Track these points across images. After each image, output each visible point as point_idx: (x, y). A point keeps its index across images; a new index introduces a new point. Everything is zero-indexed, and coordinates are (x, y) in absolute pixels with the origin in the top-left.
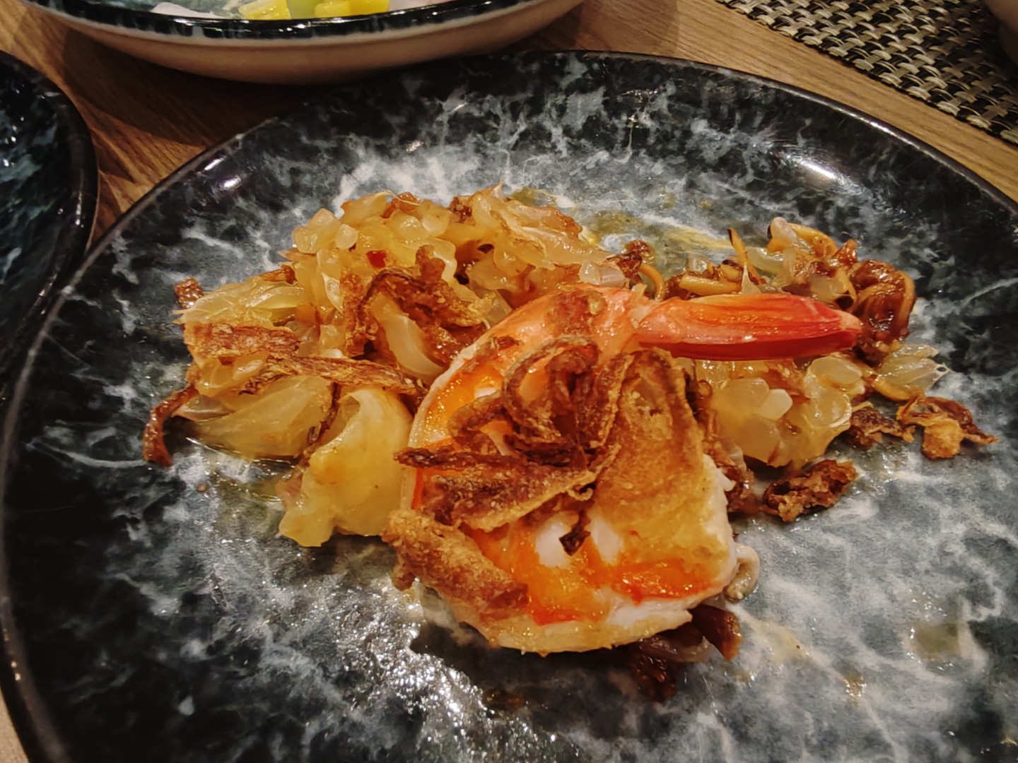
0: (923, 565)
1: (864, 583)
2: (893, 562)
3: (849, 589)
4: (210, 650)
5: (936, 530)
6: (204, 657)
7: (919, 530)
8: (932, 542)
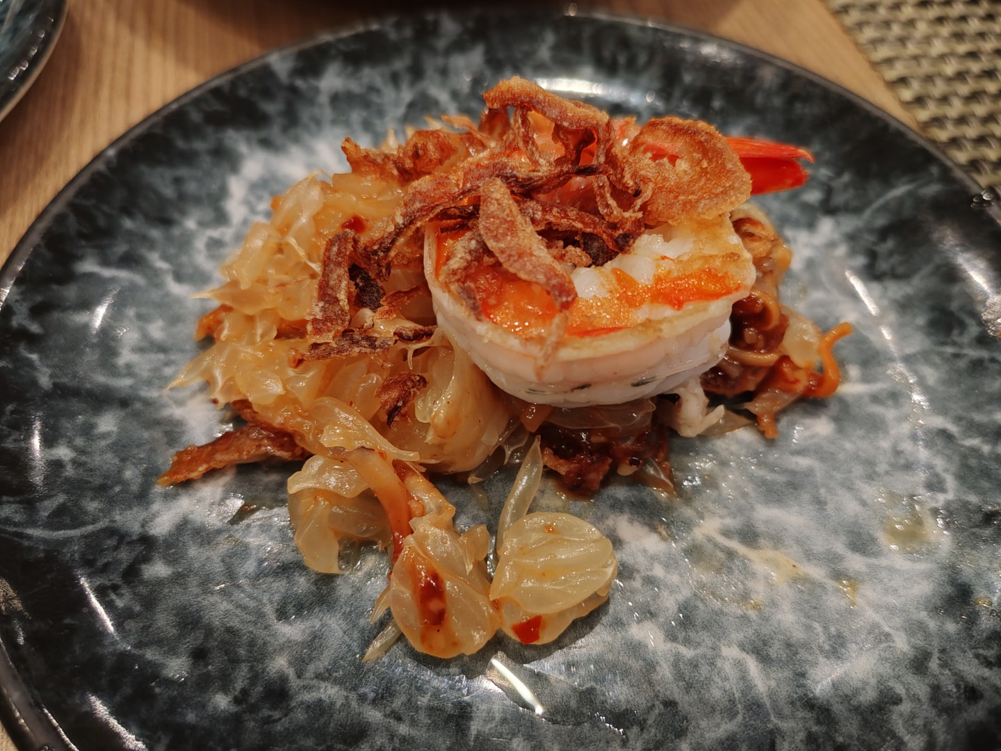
0: (882, 467)
1: (836, 495)
2: (858, 470)
3: (825, 503)
4: (237, 701)
5: (886, 432)
6: (234, 709)
7: (871, 436)
8: (885, 444)
